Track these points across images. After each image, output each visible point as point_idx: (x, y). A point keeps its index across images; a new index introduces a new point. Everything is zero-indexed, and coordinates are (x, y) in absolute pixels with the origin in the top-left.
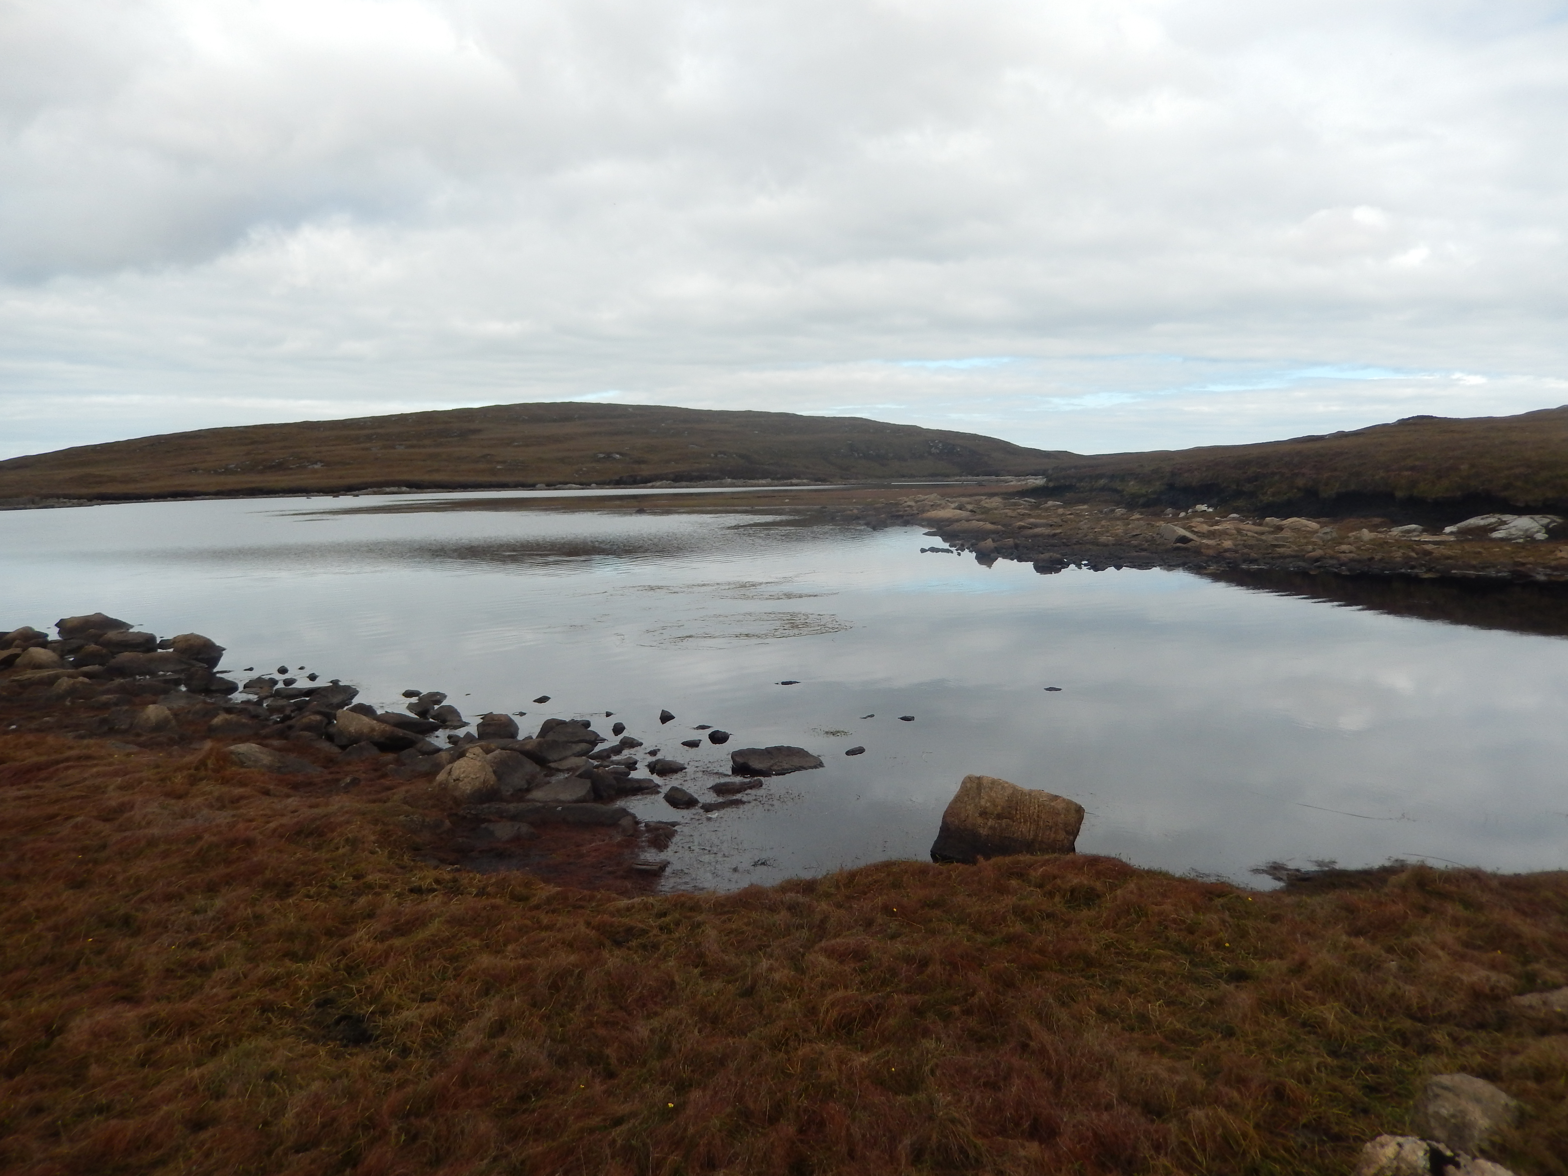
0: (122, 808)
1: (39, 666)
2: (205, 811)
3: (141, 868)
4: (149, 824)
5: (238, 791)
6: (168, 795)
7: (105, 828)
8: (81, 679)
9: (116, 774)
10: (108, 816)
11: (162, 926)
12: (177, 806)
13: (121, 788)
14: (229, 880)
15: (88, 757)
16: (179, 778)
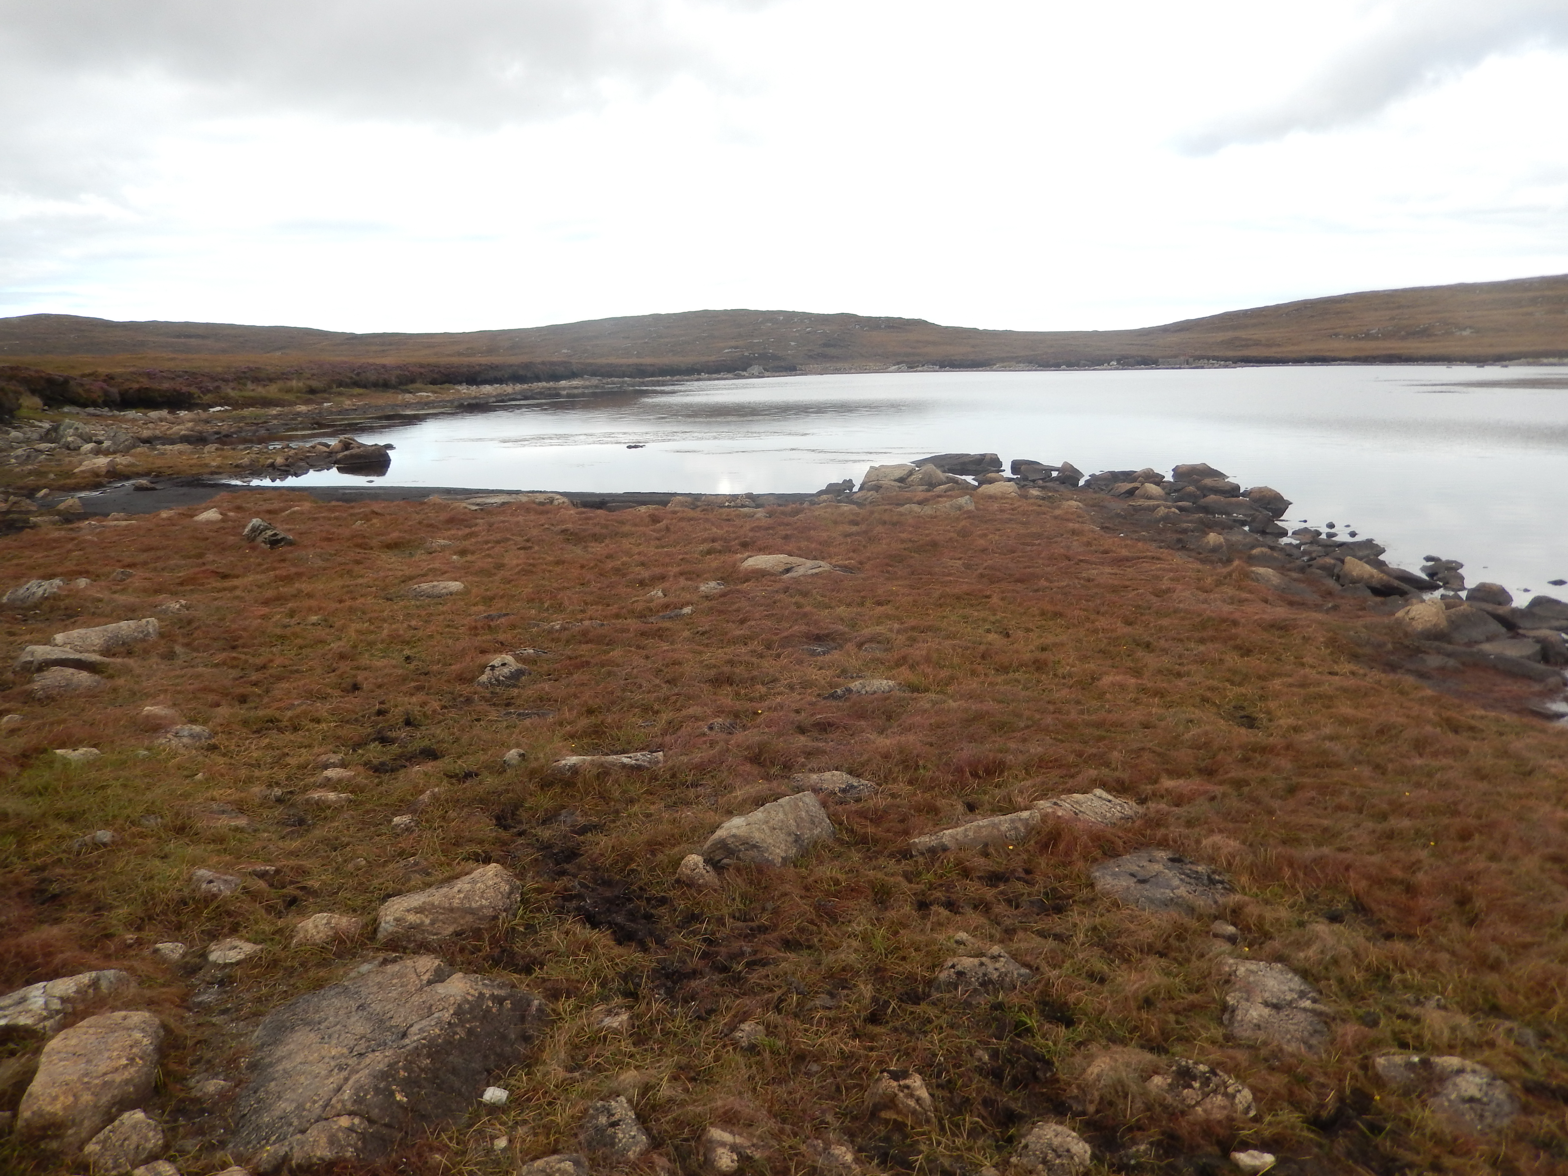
0: (1168, 590)
1: (1150, 498)
2: (1219, 603)
3: (1165, 622)
4: (1180, 602)
5: (1244, 595)
6: (1198, 589)
7: (1154, 599)
8: (1173, 509)
9: (1171, 570)
10: (1159, 594)
11: (1165, 651)
12: (1203, 596)
13: (1172, 579)
14: (1213, 639)
15: (1158, 559)
16: (1209, 580)
